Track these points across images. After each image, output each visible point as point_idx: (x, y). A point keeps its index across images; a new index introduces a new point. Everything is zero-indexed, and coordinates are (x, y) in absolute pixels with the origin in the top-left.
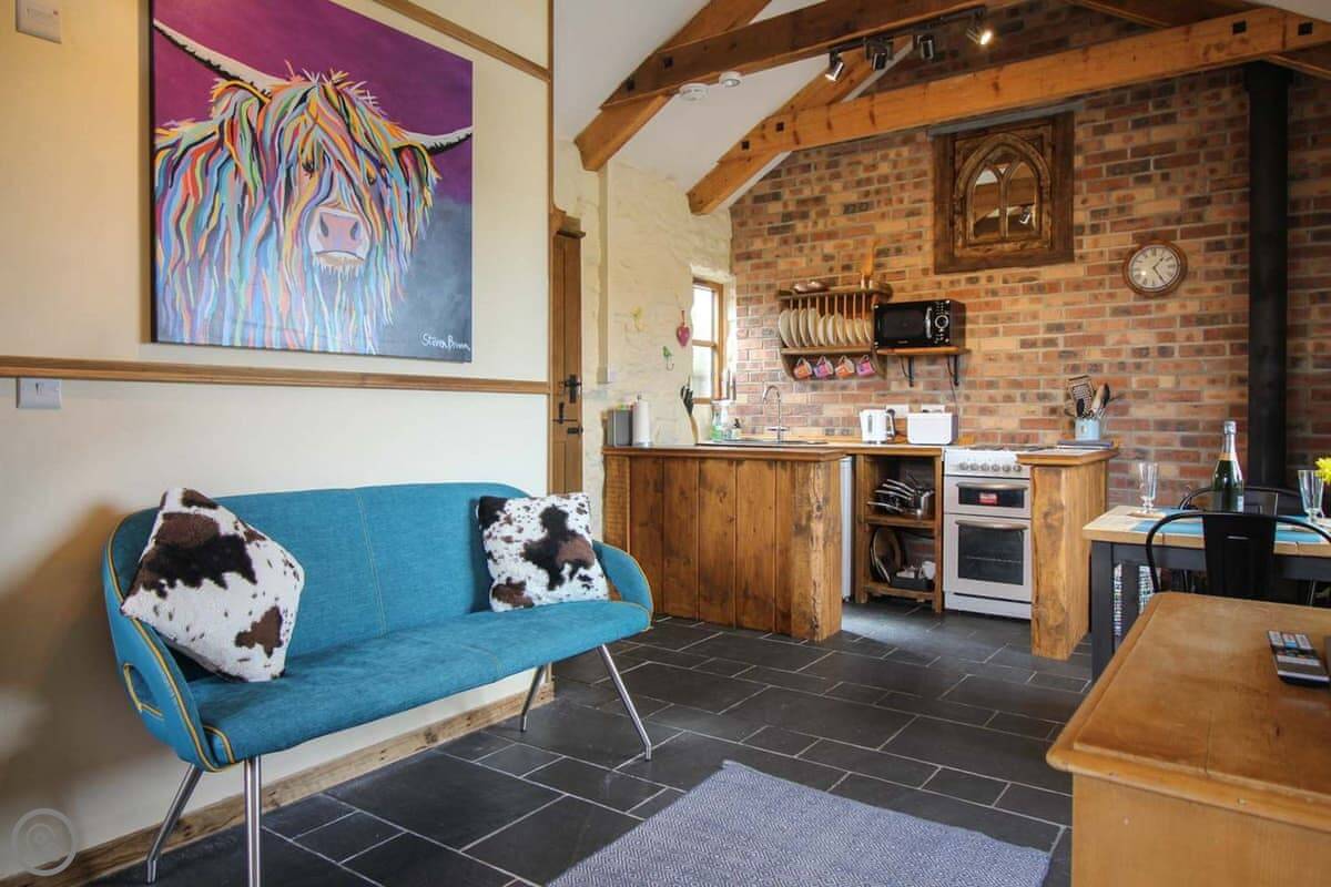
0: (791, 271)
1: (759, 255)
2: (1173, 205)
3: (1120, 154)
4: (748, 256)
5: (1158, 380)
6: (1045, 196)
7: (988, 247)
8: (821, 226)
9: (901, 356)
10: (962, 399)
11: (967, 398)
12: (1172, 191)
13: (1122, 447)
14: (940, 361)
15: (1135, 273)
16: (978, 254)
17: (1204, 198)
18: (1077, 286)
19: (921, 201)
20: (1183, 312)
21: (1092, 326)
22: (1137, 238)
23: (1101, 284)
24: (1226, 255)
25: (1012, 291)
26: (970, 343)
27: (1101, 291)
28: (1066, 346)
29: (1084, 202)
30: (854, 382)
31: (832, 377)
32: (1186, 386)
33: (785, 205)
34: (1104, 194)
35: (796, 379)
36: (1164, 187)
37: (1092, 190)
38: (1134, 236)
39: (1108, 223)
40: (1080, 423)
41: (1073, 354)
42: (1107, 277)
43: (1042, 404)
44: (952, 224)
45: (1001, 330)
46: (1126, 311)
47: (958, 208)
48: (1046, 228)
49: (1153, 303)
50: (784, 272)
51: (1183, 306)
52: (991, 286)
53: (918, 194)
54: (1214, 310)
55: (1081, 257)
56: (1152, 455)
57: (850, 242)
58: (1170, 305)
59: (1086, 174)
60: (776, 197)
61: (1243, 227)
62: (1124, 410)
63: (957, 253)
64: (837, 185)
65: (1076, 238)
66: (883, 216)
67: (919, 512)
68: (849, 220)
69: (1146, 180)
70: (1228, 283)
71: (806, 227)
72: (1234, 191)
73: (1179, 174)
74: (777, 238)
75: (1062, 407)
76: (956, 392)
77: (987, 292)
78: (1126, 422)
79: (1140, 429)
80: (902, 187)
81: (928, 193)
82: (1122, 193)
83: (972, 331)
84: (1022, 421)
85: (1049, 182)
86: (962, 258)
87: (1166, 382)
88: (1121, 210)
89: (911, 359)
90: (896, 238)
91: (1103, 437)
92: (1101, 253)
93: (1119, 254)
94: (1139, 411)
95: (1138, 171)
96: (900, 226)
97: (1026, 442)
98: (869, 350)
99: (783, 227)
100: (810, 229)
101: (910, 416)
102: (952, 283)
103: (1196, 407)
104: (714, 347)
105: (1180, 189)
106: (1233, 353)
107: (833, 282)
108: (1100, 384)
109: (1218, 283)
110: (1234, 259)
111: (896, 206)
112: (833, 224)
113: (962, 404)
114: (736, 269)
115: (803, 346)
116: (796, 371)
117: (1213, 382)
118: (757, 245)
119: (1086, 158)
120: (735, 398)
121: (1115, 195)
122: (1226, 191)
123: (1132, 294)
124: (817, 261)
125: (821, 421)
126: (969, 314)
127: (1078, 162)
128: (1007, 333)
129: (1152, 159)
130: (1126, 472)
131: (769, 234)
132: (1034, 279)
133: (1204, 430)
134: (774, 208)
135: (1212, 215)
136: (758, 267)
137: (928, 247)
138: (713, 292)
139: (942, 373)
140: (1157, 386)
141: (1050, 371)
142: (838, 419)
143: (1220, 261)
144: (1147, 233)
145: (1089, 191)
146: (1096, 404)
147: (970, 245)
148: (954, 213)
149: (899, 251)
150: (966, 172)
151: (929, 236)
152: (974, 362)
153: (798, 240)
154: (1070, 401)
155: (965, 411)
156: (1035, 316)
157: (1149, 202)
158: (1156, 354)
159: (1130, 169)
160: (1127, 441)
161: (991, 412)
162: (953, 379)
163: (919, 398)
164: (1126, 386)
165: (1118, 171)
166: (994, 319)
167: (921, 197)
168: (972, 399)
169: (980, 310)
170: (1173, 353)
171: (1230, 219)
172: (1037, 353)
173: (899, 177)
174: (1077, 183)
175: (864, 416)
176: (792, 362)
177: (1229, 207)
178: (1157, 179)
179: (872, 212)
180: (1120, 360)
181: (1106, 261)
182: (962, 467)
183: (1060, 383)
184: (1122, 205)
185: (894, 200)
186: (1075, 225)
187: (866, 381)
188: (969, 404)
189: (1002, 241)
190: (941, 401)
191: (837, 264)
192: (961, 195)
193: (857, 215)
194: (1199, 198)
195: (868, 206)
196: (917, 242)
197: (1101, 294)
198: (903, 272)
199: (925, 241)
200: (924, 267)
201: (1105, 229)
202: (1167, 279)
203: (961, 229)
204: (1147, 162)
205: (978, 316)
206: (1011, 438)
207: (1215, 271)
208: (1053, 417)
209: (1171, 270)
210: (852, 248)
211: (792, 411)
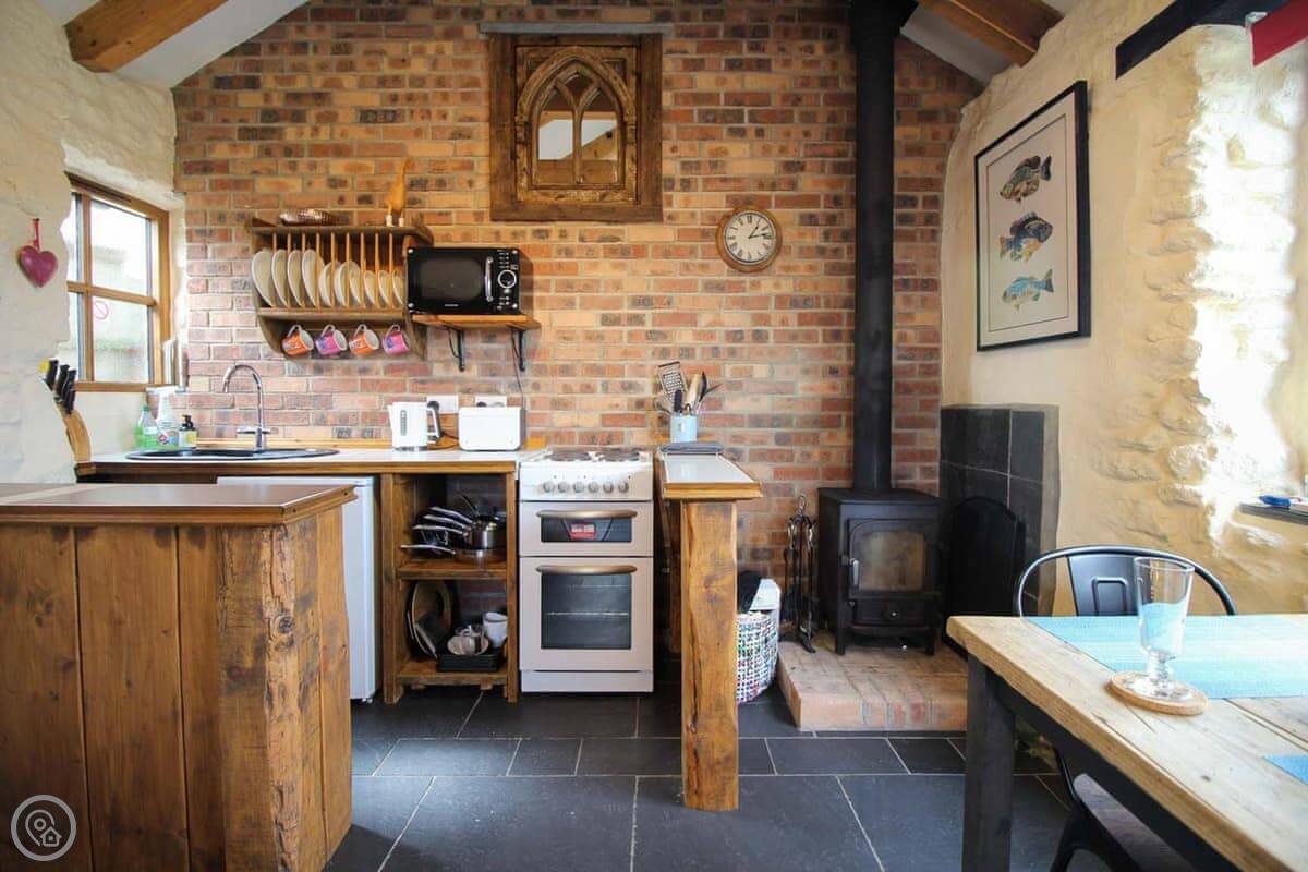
0: (277, 196)
1: (224, 167)
2: (768, 168)
3: (711, 98)
4: (206, 168)
5: (753, 368)
6: (630, 136)
7: (562, 193)
8: (324, 136)
9: (448, 327)
10: (528, 388)
11: (536, 386)
12: (766, 151)
14: (499, 338)
15: (730, 242)
16: (550, 200)
17: (799, 163)
18: (667, 253)
19: (471, 119)
20: (778, 292)
21: (682, 302)
22: (732, 201)
23: (692, 251)
24: (819, 230)
25: (591, 253)
26: (539, 315)
27: (693, 261)
28: (654, 325)
29: (674, 149)
30: (380, 363)
31: (345, 354)
32: (780, 377)
33: (267, 98)
34: (696, 143)
35: (288, 357)
36: (758, 145)
37: (682, 135)
38: (727, 197)
39: (700, 179)
40: (675, 419)
41: (663, 335)
42: (699, 245)
43: (628, 396)
44: (514, 156)
45: (578, 301)
46: (719, 287)
47: (521, 135)
48: (630, 176)
49: (747, 279)
50: (266, 196)
51: (777, 285)
52: (564, 244)
53: (469, 109)
54: (808, 292)
55: (670, 217)
56: (746, 455)
57: (370, 163)
58: (763, 282)
59: (675, 116)
60: (253, 84)
61: (836, 201)
62: (718, 404)
63: (521, 196)
64: (349, 80)
65: (665, 193)
66: (418, 133)
67: (480, 554)
68: (369, 131)
69: (742, 133)
70: (821, 262)
71: (301, 134)
72: (826, 159)
73: (773, 130)
74: (254, 145)
75: (649, 398)
76: (521, 379)
77: (559, 252)
78: (718, 416)
79: (734, 425)
80: (445, 97)
81: (481, 110)
82: (715, 144)
83: (541, 300)
84: (604, 417)
85: (635, 118)
86: (526, 201)
87: (761, 371)
88: (714, 165)
89: (460, 333)
90: (438, 166)
92: (693, 215)
93: (712, 218)
94: (735, 404)
95: (731, 122)
96: (443, 150)
97: (609, 443)
98: (399, 315)
99: (264, 130)
100: (307, 138)
101: (463, 412)
102: (515, 235)
103: (790, 400)
104: (152, 305)
105: (775, 151)
106: (825, 341)
107: (344, 218)
109: (812, 262)
110: (827, 235)
111: (436, 121)
112: (343, 134)
113: (529, 395)
114: (185, 185)
115: (294, 305)
116: (286, 345)
117: (806, 372)
118: (221, 152)
119: (676, 96)
120: (187, 384)
121: (708, 145)
122: (820, 159)
123: (727, 267)
124: (320, 186)
125: (330, 418)
126: (537, 278)
127: (667, 99)
128: (585, 305)
129: (746, 109)
131: (241, 138)
132: (618, 239)
133: (799, 426)
134: (249, 99)
135: (808, 183)
136: (223, 185)
137: (482, 183)
138: (149, 220)
139: (503, 355)
140: (751, 376)
141: (637, 354)
142: (355, 414)
143: (813, 237)
144: (740, 196)
145: (678, 137)
147: (538, 188)
148: (517, 141)
149: (441, 184)
150: (529, 94)
151: (482, 168)
152: (545, 339)
153: (289, 151)
155: (533, 402)
157: (746, 160)
158: (751, 338)
159: (723, 117)
160: (721, 439)
161: (566, 405)
162: (517, 362)
163: (472, 386)
164: (719, 375)
165: (710, 117)
166: (569, 286)
167: (472, 114)
168: (542, 389)
169: (551, 273)
170: (767, 338)
171: (823, 190)
172: (621, 332)
174: (665, 126)
175: (395, 411)
176: (278, 329)
177: (821, 177)
178: (751, 134)
179: (402, 125)
180: (713, 343)
181: (697, 225)
182: (545, 488)
183: (648, 370)
184: (715, 159)
185: (434, 113)
186: (663, 177)
187: (395, 362)
188: (540, 395)
189: (578, 187)
190: (502, 391)
191: (351, 194)
192: (525, 119)
193: (380, 127)
194: (793, 162)
195: (395, 116)
196: (467, 175)
197: (694, 265)
198: (448, 214)
199: (478, 175)
200: (476, 210)
201: (697, 186)
202: (763, 252)
203: (525, 165)
204: (741, 112)
205: (549, 281)
206: (591, 438)
207: (809, 248)
208: (640, 412)
209: (768, 242)
210: (373, 172)
211: (281, 404)
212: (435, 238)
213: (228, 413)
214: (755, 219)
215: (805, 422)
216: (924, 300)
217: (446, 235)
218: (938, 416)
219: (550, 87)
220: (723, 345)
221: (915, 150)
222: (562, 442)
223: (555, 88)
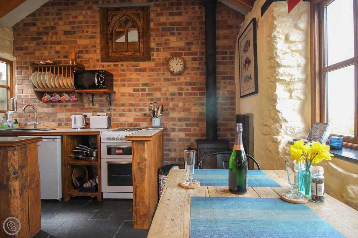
1: (27, 48)
2: (182, 44)
3: (165, 24)
4: (22, 49)
5: (178, 104)
6: (141, 36)
7: (121, 53)
8: (54, 39)
9: (87, 93)
10: (112, 111)
11: (115, 110)
12: (181, 39)
13: (168, 127)
15: (171, 66)
16: (118, 55)
17: (191, 42)
18: (152, 70)
19: (95, 33)
20: (185, 81)
21: (157, 84)
22: (171, 54)
23: (160, 69)
24: (198, 62)
25: (130, 70)
26: (115, 89)
28: (149, 91)
29: (154, 39)
30: (70, 104)
31: (60, 101)
32: (186, 106)
33: (38, 28)
34: (160, 37)
35: (44, 102)
36: (179, 37)
37: (156, 35)
38: (170, 53)
39: (162, 48)
40: (154, 119)
41: (151, 94)
42: (162, 67)
43: (141, 112)
44: (108, 43)
45: (126, 85)
46: (168, 80)
47: (109, 37)
48: (141, 48)
49: (176, 77)
50: (38, 57)
51: (185, 79)
52: (122, 68)
53: (95, 30)
54: (194, 81)
55: (153, 59)
56: (177, 130)
57: (67, 46)
58: (181, 78)
59: (154, 30)
60: (34, 25)
61: (202, 53)
62: (168, 115)
63: (110, 54)
64: (61, 23)
65: (152, 52)
66: (80, 37)
68: (67, 37)
69: (173, 34)
70: (198, 72)
71: (48, 38)
72: (200, 41)
73: (184, 33)
74: (35, 42)
75: (148, 113)
76: (110, 108)
77: (121, 70)
78: (168, 118)
79: (173, 121)
80: (88, 26)
81: (98, 30)
82: (166, 38)
83: (116, 84)
84: (134, 119)
85: (142, 31)
86: (111, 56)
87: (181, 105)
88: (166, 44)
89: (93, 95)
90: (86, 46)
91: (162, 124)
92: (160, 59)
93: (166, 59)
94: (174, 115)
95: (171, 31)
96: (86, 42)
97: (136, 126)
99: (38, 38)
100: (49, 40)
102: (108, 66)
103: (190, 113)
104: (8, 88)
105: (184, 39)
106: (200, 95)
107: (60, 62)
108: (160, 105)
109: (196, 72)
110: (200, 64)
112: (60, 38)
114: (16, 54)
115: (44, 88)
116: (43, 99)
117: (194, 105)
118: (26, 44)
119: (154, 24)
120: (16, 110)
121: (164, 38)
122: (198, 41)
123: (170, 74)
124: (53, 53)
125: (56, 120)
126: (115, 78)
127: (152, 25)
128: (129, 86)
129: (175, 27)
130: (169, 136)
131: (31, 40)
132: (138, 66)
133: (192, 121)
134: (33, 29)
135: (194, 48)
136: (25, 54)
137: (98, 51)
138: (7, 64)
139: (105, 100)
140: (178, 106)
141: (144, 100)
142: (63, 119)
143: (196, 64)
144: (174, 53)
145: (155, 36)
146: (159, 112)
147: (115, 52)
148: (108, 39)
149: (87, 52)
150: (112, 24)
151: (99, 47)
152: (117, 96)
153: (45, 43)
154: (150, 111)
155: (114, 115)
156: (138, 80)
157: (175, 42)
158: (177, 95)
159: (168, 30)
160: (169, 125)
161: (123, 115)
162: (109, 103)
163: (96, 110)
164: (168, 106)
165: (165, 30)
166: (124, 80)
167: (96, 31)
168: (116, 111)
169: (119, 77)
170: (183, 95)
171: (198, 50)
172: (139, 93)
173: (87, 22)
174: (151, 33)
176: (40, 95)
177: (198, 46)
178: (177, 34)
179: (76, 35)
180: (166, 97)
181: (161, 62)
183: (147, 105)
184: (166, 42)
185: (85, 31)
186: (151, 48)
187: (74, 103)
188: (116, 112)
189: (126, 51)
190: (105, 111)
191: (61, 55)
192: (110, 32)
193: (70, 36)
194: (189, 42)
195: (74, 33)
196: (94, 49)
197: (160, 73)
198: (89, 60)
199: (97, 49)
200: (97, 59)
201: (161, 50)
202: (181, 69)
203: (111, 45)
204: (174, 28)
205: (118, 79)
206: (131, 125)
207: (194, 67)
208: (145, 117)
209: (182, 66)
210: (68, 49)
211: (42, 116)
212: (85, 68)
213: (28, 119)
214: (178, 59)
215: (194, 120)
216: (230, 83)
217: (89, 67)
218: (235, 118)
219: (118, 22)
220: (169, 97)
221: (226, 37)
222: (122, 126)
223: (119, 23)
